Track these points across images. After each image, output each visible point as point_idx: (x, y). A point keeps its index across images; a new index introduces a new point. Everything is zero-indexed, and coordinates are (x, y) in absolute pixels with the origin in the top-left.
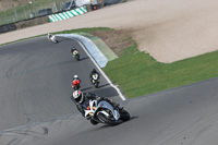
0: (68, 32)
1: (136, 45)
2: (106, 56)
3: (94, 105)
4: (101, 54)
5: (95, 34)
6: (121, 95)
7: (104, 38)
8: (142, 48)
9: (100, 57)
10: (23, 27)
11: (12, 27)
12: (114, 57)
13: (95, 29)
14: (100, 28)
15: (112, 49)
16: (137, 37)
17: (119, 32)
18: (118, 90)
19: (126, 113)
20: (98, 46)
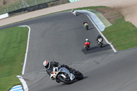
0: (81, 9)
1: (123, 17)
2: (104, 24)
3: (56, 70)
4: (101, 23)
5: (97, 10)
6: (113, 49)
7: (103, 13)
8: (127, 19)
9: (100, 24)
10: (52, 5)
11: (45, 6)
12: (110, 25)
13: (97, 7)
14: (100, 7)
15: (108, 19)
16: (124, 12)
17: (112, 9)
18: (112, 46)
19: (81, 74)
20: (99, 18)
